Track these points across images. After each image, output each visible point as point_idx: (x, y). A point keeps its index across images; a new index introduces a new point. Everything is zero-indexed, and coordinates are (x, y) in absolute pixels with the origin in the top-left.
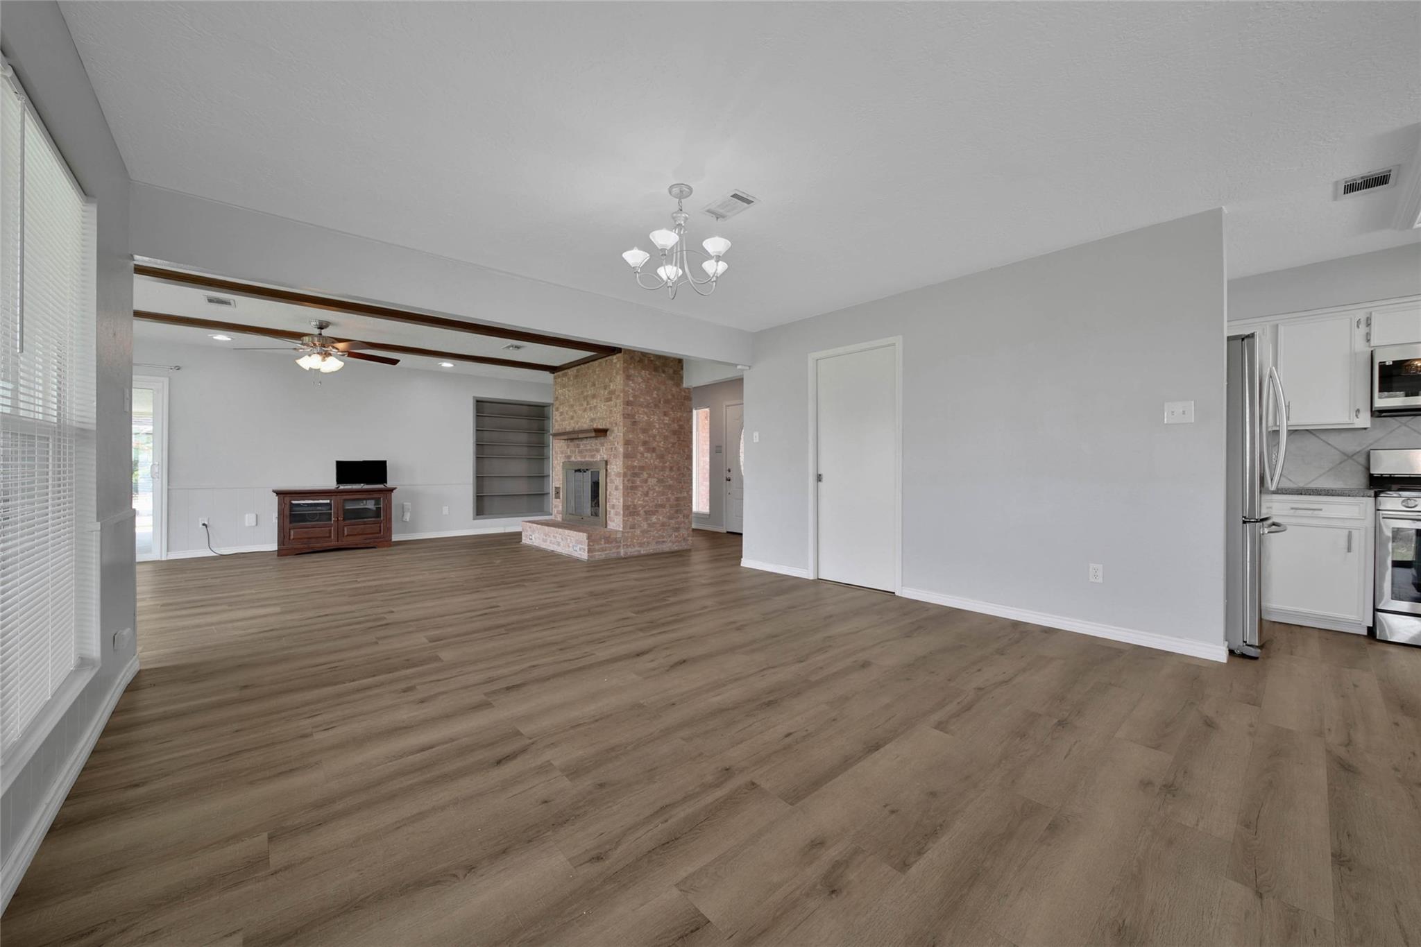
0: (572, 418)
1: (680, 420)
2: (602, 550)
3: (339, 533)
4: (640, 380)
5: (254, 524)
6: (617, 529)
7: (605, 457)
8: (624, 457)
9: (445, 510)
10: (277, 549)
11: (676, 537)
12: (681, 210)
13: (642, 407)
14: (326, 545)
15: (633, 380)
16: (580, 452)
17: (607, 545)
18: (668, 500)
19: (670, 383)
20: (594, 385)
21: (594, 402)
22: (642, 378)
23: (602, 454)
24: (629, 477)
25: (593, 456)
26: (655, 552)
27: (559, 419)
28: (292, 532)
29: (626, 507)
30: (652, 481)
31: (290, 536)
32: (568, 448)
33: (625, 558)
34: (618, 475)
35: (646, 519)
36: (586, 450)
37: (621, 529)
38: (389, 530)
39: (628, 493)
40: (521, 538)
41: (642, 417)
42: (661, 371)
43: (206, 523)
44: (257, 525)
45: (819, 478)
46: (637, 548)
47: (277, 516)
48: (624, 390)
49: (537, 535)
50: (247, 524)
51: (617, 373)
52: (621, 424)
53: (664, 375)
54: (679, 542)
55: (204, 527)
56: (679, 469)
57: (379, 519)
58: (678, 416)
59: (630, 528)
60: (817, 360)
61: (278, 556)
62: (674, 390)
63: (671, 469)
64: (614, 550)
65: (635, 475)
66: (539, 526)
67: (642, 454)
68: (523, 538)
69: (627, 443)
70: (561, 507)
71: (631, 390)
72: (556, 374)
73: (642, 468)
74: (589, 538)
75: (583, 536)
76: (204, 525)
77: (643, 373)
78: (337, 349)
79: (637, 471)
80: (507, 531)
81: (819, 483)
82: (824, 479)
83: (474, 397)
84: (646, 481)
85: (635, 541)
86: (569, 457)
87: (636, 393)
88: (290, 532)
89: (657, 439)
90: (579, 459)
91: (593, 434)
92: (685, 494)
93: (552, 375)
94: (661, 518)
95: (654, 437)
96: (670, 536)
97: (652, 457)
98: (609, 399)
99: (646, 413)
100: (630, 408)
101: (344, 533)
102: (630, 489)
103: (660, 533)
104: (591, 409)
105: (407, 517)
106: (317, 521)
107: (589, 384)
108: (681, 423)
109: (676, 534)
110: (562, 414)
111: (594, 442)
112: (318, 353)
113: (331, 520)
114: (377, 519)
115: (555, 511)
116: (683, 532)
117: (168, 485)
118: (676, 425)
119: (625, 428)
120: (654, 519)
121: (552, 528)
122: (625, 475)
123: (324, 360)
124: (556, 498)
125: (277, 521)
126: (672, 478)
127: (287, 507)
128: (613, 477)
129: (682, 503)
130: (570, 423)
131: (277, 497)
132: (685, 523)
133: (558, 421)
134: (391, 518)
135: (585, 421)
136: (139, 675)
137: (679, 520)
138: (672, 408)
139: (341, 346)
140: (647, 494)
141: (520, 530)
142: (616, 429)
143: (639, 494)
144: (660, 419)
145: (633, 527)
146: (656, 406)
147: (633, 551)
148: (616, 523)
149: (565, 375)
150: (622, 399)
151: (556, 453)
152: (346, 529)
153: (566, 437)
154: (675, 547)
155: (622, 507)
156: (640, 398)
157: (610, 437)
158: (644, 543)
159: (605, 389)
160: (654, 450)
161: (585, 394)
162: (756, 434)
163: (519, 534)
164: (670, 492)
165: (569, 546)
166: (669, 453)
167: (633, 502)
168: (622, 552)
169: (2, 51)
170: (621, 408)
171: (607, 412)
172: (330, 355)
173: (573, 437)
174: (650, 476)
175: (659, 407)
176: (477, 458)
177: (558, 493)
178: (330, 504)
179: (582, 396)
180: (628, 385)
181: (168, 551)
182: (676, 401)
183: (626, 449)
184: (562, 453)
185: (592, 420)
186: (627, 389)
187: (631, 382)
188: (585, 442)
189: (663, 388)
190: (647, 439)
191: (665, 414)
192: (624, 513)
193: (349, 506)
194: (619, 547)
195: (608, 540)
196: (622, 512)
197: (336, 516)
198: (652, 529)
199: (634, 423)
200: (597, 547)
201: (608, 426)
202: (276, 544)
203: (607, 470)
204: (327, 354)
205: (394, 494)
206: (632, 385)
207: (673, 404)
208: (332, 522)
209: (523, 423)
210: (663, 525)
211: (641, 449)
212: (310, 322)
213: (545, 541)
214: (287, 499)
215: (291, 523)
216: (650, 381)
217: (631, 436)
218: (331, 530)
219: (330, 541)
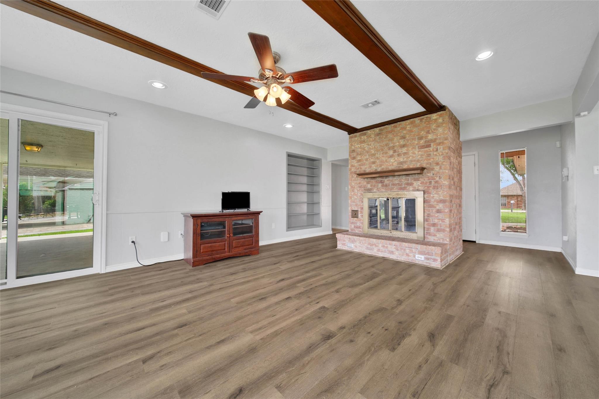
1: (460, 164)
2: (444, 259)
3: (230, 246)
5: (167, 240)
7: (422, 189)
15: (450, 132)
16: (384, 186)
19: (457, 136)
21: (403, 150)
25: (403, 188)
27: (356, 165)
28: (202, 247)
32: (367, 183)
34: (441, 201)
36: (393, 184)
38: (257, 242)
42: (455, 127)
43: (134, 240)
44: (168, 240)
46: (452, 256)
48: (447, 138)
50: (162, 240)
51: (438, 126)
52: (446, 163)
53: (456, 131)
55: (133, 244)
57: (252, 234)
58: (459, 160)
61: (193, 266)
62: (458, 141)
63: (458, 197)
66: (360, 238)
69: (449, 177)
70: (360, 224)
72: (353, 135)
76: (133, 242)
77: (452, 127)
83: (287, 152)
85: (451, 250)
86: (370, 190)
87: (451, 141)
88: (200, 247)
90: (385, 191)
93: (349, 135)
98: (426, 147)
101: (232, 246)
104: (399, 156)
106: (217, 237)
107: (397, 138)
111: (404, 179)
113: (225, 236)
114: (250, 234)
115: (351, 226)
117: (107, 210)
118: (459, 167)
119: (449, 167)
120: (455, 233)
121: (381, 240)
124: (354, 217)
127: (199, 227)
128: (434, 203)
134: (259, 233)
135: (391, 164)
142: (437, 167)
145: (451, 240)
146: (455, 152)
148: (437, 237)
152: (234, 242)
155: (447, 225)
156: (452, 145)
157: (429, 174)
159: (421, 139)
161: (391, 145)
164: (458, 214)
167: (451, 222)
176: (288, 191)
177: (356, 214)
179: (385, 147)
181: (106, 266)
182: (459, 149)
188: (391, 179)
189: (456, 139)
191: (457, 158)
192: (449, 230)
194: (448, 256)
195: (445, 251)
197: (228, 233)
198: (455, 240)
199: (450, 163)
201: (426, 166)
203: (424, 198)
205: (261, 217)
206: (450, 135)
207: (458, 151)
208: (226, 238)
210: (457, 237)
213: (370, 249)
214: (199, 221)
217: (450, 173)
218: (225, 243)
219: (225, 252)
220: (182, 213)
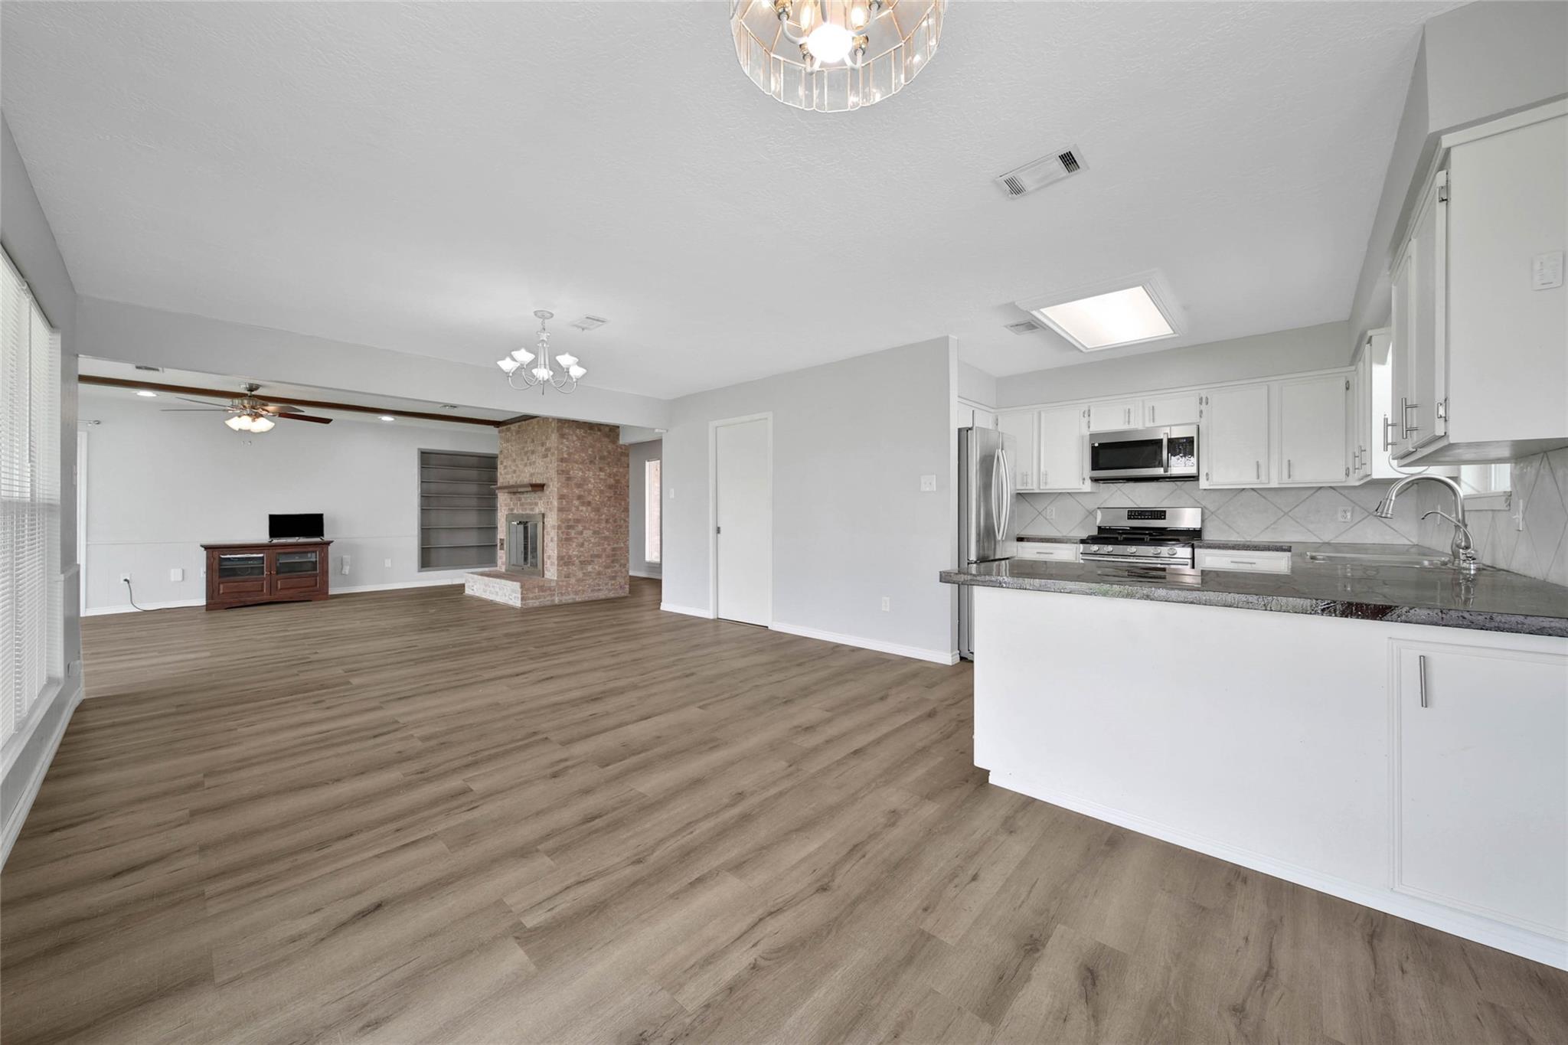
0: (515, 472)
1: (617, 475)
2: (536, 598)
3: (272, 587)
4: (575, 438)
5: (181, 579)
6: (552, 578)
7: (543, 510)
8: (558, 511)
9: (388, 563)
10: (205, 604)
11: (612, 585)
12: (544, 329)
13: (577, 463)
14: (258, 599)
15: (567, 439)
16: (522, 505)
17: (541, 594)
18: (604, 550)
19: (606, 440)
20: (533, 441)
21: (533, 458)
22: (577, 436)
23: (540, 508)
24: (564, 530)
25: (532, 509)
26: (590, 599)
27: (503, 472)
28: (221, 586)
29: (560, 558)
30: (587, 533)
31: (219, 590)
32: (511, 501)
33: (559, 605)
34: (553, 527)
35: (582, 569)
36: (527, 504)
37: (556, 578)
38: (325, 584)
39: (563, 545)
40: (464, 590)
41: (577, 473)
42: (596, 429)
43: (128, 579)
44: (183, 579)
45: (718, 530)
46: (572, 596)
47: (205, 570)
48: (558, 447)
49: (479, 585)
50: (173, 579)
51: (552, 432)
52: (556, 479)
53: (599, 433)
54: (616, 589)
55: (126, 582)
56: (615, 521)
57: (315, 572)
58: (614, 471)
59: (565, 577)
60: (717, 427)
61: (207, 610)
62: (610, 447)
63: (607, 521)
64: (548, 598)
65: (569, 527)
66: (480, 577)
67: (577, 509)
68: (466, 589)
69: (562, 497)
70: (504, 558)
71: (565, 449)
72: (501, 428)
73: (578, 521)
74: (522, 587)
75: (517, 585)
76: (126, 580)
77: (578, 431)
78: (267, 411)
79: (571, 523)
80: (454, 583)
81: (719, 535)
82: (722, 530)
83: (419, 449)
84: (581, 533)
85: (570, 589)
86: (512, 510)
87: (571, 451)
88: (219, 586)
89: (593, 494)
90: (521, 512)
91: (530, 489)
92: (622, 545)
93: (497, 429)
94: (597, 567)
95: (590, 491)
96: (607, 584)
97: (587, 511)
98: (546, 456)
99: (581, 469)
100: (564, 465)
101: (277, 587)
102: (565, 540)
103: (596, 581)
104: (530, 464)
105: (347, 570)
106: (249, 574)
107: (529, 440)
108: (617, 478)
109: (613, 582)
110: (505, 467)
111: (533, 495)
112: (248, 415)
113: (263, 574)
114: (313, 572)
115: (499, 562)
116: (620, 580)
117: (87, 541)
118: (612, 480)
119: (560, 484)
120: (589, 568)
121: (491, 579)
122: (559, 527)
123: (254, 420)
124: (501, 549)
125: (205, 576)
126: (608, 530)
127: (216, 562)
128: (549, 529)
129: (618, 553)
130: (513, 477)
131: (205, 552)
132: (622, 573)
133: (505, 475)
134: (327, 572)
135: (525, 476)
136: (84, 702)
137: (615, 569)
138: (608, 464)
139: (272, 407)
140: (582, 545)
141: (463, 582)
142: (551, 484)
143: (574, 545)
144: (595, 475)
145: (568, 576)
146: (591, 462)
147: (568, 598)
148: (551, 573)
149: (508, 430)
150: (556, 456)
151: (501, 506)
152: (279, 582)
153: (506, 491)
154: (612, 595)
155: (556, 557)
156: (575, 454)
157: (547, 491)
158: (579, 591)
159: (543, 446)
160: (589, 503)
161: (526, 449)
162: (672, 490)
163: (463, 586)
164: (606, 543)
165: (505, 596)
166: (605, 506)
167: (568, 552)
168: (557, 600)
169: (2, 245)
170: (556, 465)
171: (542, 468)
172: (262, 416)
173: (514, 490)
174: (585, 528)
175: (595, 464)
176: (422, 509)
177: (502, 544)
178: (262, 558)
179: (522, 451)
180: (562, 443)
181: (86, 608)
182: (613, 457)
183: (560, 503)
184: (506, 505)
185: (532, 475)
186: (561, 446)
187: (565, 440)
188: (525, 495)
189: (598, 445)
190: (582, 493)
191: (601, 469)
192: (558, 563)
193: (283, 560)
194: (554, 595)
195: (542, 589)
196: (556, 563)
197: (269, 569)
198: (588, 578)
199: (569, 479)
200: (531, 595)
201: (545, 482)
202: (205, 599)
203: (544, 523)
204: (258, 416)
205: (331, 548)
206: (567, 443)
207: (609, 460)
208: (265, 576)
209: (473, 474)
210: (599, 573)
211: (576, 503)
212: (240, 385)
213: (485, 591)
214: (216, 553)
215: (220, 577)
216: (585, 439)
217: (565, 491)
218: (263, 584)
219: (263, 595)
220: (202, 546)
